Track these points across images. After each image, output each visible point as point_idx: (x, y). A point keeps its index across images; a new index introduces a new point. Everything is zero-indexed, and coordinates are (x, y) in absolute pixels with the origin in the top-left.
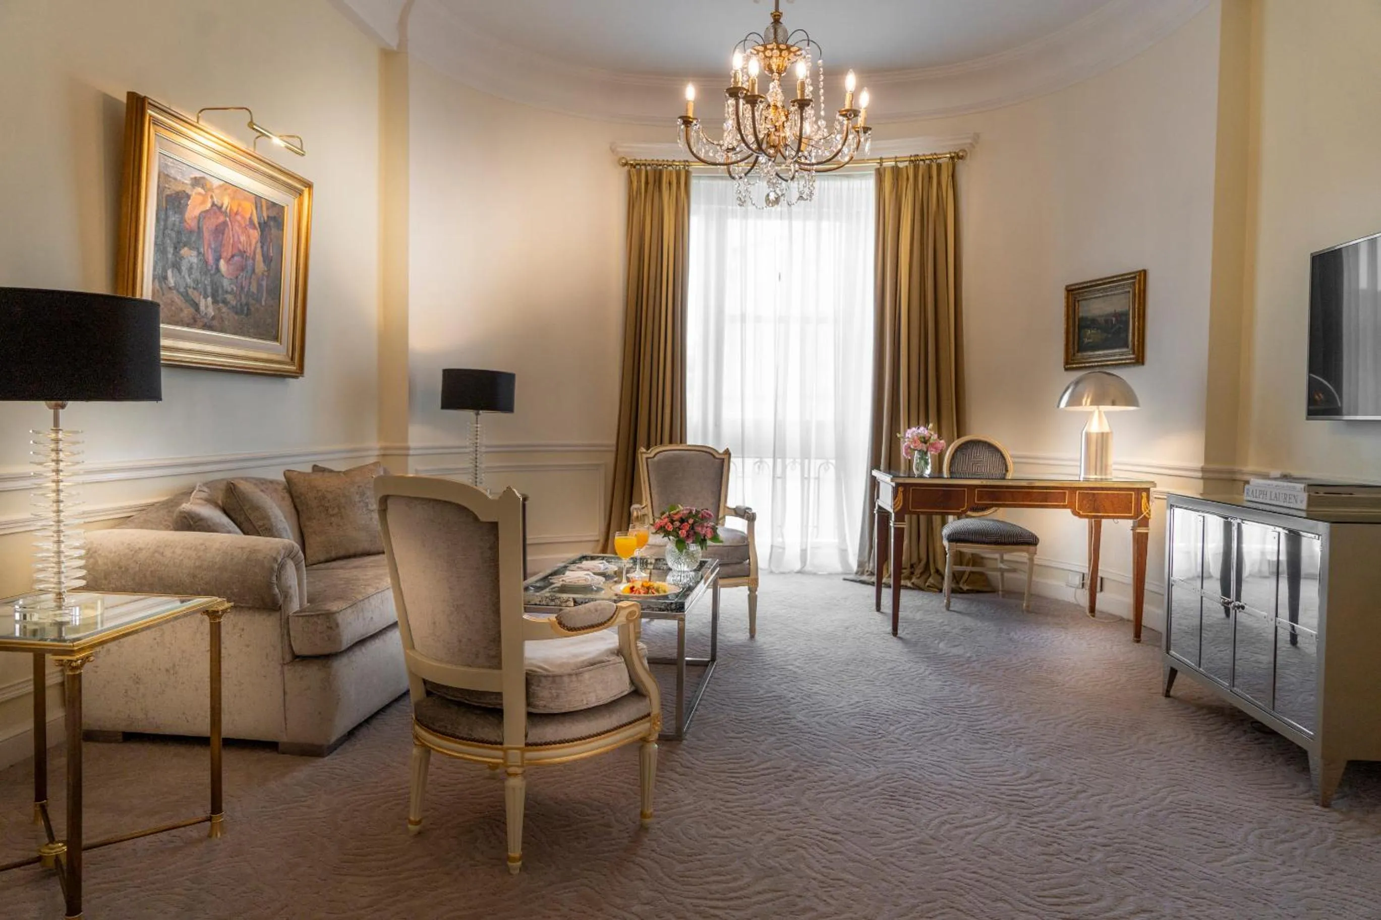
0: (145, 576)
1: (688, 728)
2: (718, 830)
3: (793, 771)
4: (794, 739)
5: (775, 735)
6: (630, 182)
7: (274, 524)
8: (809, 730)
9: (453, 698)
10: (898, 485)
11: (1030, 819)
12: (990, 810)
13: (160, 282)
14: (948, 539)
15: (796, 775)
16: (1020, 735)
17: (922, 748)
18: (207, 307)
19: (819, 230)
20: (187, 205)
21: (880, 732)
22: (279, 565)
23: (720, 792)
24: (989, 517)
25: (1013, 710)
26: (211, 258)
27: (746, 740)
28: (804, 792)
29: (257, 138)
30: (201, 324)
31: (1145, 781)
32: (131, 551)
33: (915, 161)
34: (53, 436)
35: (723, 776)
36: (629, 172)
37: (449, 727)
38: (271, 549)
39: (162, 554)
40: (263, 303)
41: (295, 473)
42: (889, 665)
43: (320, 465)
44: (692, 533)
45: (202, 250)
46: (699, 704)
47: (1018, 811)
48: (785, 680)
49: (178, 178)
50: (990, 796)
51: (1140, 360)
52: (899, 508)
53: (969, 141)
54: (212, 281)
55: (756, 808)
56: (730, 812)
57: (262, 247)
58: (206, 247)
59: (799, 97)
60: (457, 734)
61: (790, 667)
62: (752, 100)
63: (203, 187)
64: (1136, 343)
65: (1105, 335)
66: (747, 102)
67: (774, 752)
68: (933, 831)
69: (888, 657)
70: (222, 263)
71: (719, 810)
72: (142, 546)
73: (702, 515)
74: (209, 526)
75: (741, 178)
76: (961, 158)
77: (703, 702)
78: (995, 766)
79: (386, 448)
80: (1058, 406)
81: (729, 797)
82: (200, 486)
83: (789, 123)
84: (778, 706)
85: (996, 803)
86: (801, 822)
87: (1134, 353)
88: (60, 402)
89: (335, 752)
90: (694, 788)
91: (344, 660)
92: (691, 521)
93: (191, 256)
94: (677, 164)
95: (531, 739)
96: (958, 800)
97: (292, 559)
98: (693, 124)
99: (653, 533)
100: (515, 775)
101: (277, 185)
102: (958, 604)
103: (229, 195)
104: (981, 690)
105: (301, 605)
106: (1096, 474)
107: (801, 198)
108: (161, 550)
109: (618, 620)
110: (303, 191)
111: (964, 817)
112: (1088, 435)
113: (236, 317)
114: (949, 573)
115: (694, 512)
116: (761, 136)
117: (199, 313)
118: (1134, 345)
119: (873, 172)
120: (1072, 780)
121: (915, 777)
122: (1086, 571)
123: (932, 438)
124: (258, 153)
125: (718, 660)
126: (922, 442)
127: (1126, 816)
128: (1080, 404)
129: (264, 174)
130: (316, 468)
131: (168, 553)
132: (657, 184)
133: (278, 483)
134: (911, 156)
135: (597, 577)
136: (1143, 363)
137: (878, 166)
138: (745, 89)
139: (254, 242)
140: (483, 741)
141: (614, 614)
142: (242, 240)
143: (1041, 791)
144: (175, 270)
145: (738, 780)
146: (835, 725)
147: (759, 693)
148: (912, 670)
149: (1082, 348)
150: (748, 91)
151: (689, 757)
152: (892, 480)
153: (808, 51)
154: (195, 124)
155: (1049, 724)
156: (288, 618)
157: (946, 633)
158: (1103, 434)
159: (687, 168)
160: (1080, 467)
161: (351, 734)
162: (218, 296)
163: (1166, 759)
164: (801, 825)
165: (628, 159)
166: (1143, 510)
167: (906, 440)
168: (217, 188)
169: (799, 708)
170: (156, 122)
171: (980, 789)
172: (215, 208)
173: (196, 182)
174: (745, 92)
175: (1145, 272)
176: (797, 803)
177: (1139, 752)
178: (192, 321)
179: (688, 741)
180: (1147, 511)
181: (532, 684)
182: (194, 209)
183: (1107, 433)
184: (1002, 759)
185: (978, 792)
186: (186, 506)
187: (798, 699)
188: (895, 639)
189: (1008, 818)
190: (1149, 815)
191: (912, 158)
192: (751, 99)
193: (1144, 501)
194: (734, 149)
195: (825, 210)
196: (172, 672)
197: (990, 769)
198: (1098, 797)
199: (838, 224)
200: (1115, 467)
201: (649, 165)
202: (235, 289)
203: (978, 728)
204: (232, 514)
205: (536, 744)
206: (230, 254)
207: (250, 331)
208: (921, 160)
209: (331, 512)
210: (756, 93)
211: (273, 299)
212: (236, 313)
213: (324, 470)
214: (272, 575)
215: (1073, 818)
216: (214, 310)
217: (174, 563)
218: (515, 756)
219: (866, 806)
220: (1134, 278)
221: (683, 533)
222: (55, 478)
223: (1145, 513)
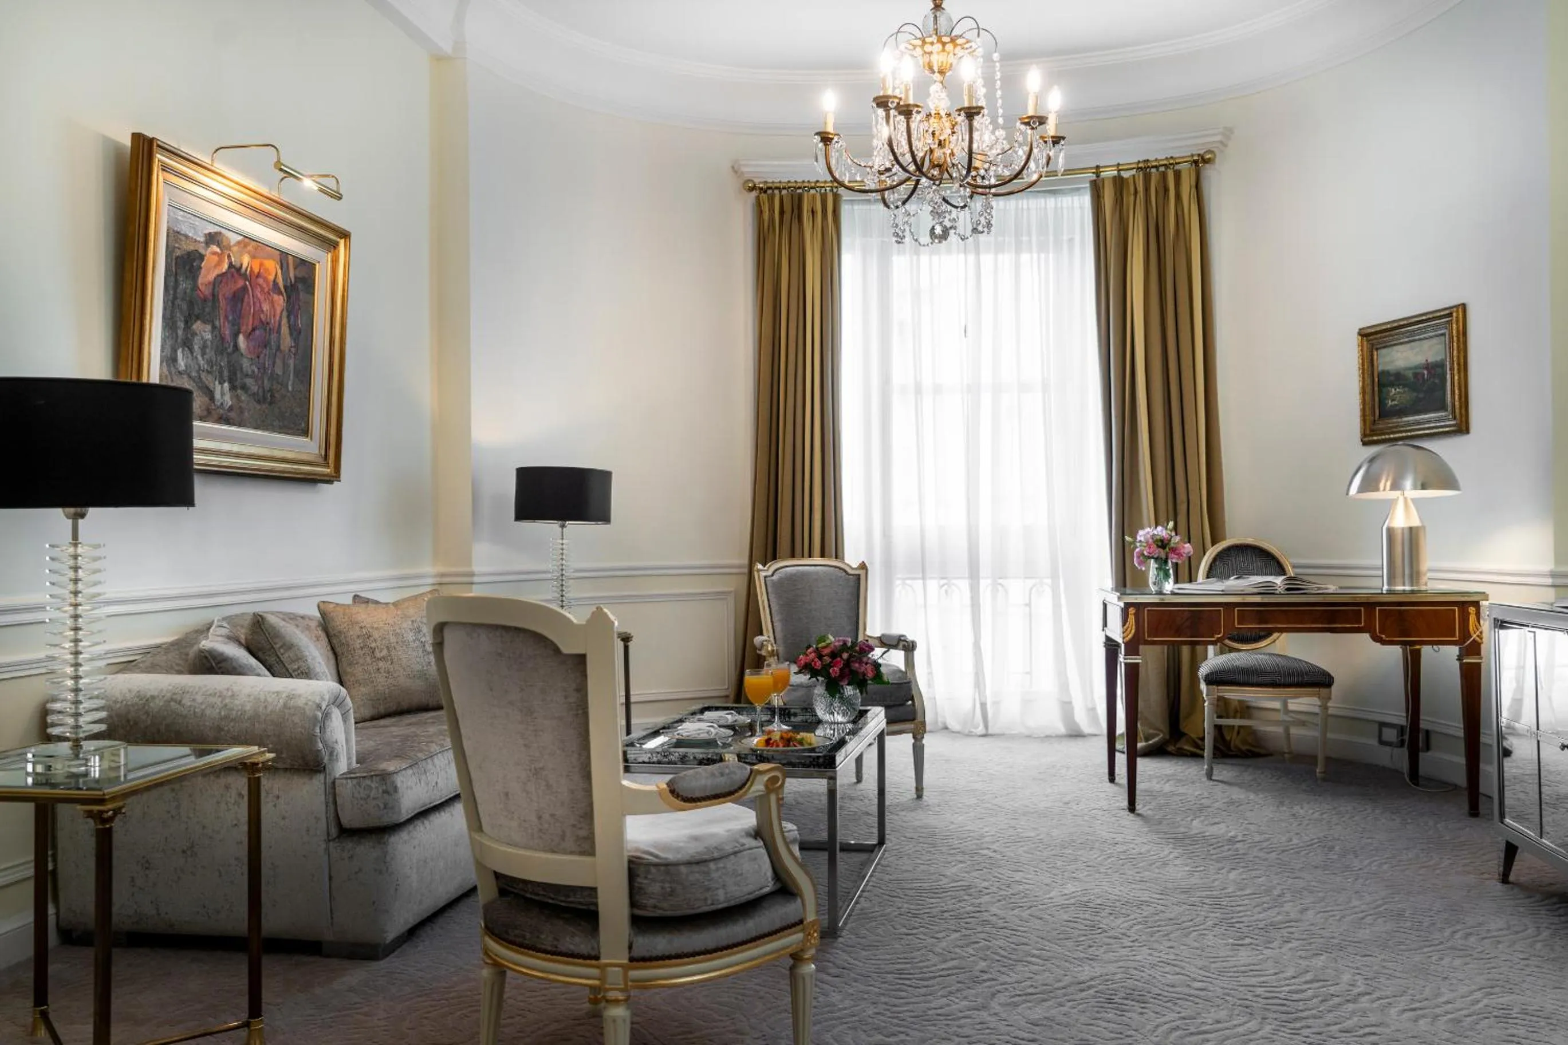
0: (159, 731)
1: (845, 923)
2: (880, 1037)
3: (982, 972)
4: (982, 936)
5: (959, 931)
6: (761, 212)
7: (312, 667)
8: (1006, 924)
9: (533, 897)
10: (1128, 605)
11: (1292, 1025)
12: (1238, 1015)
13: (168, 366)
14: (1205, 681)
15: (986, 977)
16: (1290, 930)
17: (1156, 946)
18: (223, 394)
19: (1017, 266)
20: (201, 268)
21: (1101, 926)
22: (323, 714)
23: (883, 994)
24: (1268, 650)
25: (1285, 899)
26: (227, 332)
27: (921, 936)
28: (993, 995)
29: (282, 179)
30: (216, 417)
31: (1455, 982)
32: (141, 699)
33: (1144, 168)
34: (71, 550)
35: (890, 977)
36: (758, 198)
37: (528, 935)
38: (313, 693)
39: (180, 703)
40: (290, 388)
41: (331, 606)
42: (1120, 848)
43: (363, 595)
44: (847, 670)
45: (217, 323)
46: (859, 897)
47: (1275, 1016)
48: (977, 867)
49: (190, 235)
50: (1239, 999)
51: (1462, 428)
52: (1130, 636)
53: (1219, 138)
54: (229, 362)
55: (930, 1012)
56: (897, 1017)
57: (288, 317)
58: (222, 320)
59: (966, 105)
60: (539, 946)
61: (985, 852)
62: (907, 111)
63: (218, 245)
64: (1457, 404)
65: (1415, 394)
66: (900, 113)
67: (958, 950)
68: (1159, 1038)
69: (1119, 838)
70: (241, 338)
71: (883, 1015)
72: (156, 694)
73: (861, 648)
74: (234, 668)
75: (897, 207)
76: (1206, 161)
77: (865, 894)
78: (1249, 965)
79: (443, 575)
80: (1347, 494)
81: (897, 1002)
82: (219, 621)
83: (955, 137)
84: (966, 897)
85: (1247, 1007)
86: (988, 1028)
87: (1455, 418)
88: (79, 510)
89: (392, 955)
90: (851, 991)
91: (404, 835)
92: (845, 656)
93: (205, 332)
94: (822, 185)
95: (637, 952)
96: (1197, 1003)
97: (338, 707)
98: (834, 141)
99: (795, 673)
100: (616, 1002)
101: (307, 237)
102: (1224, 772)
103: (249, 252)
104: (1244, 876)
105: (349, 764)
106: (1404, 585)
107: (975, 230)
108: (178, 697)
109: (753, 789)
110: (338, 242)
111: (1203, 1023)
112: (1391, 532)
113: (258, 407)
114: (1209, 728)
115: (849, 644)
116: (920, 155)
117: (214, 402)
118: (1454, 406)
119: (1088, 185)
120: (1354, 980)
121: (1142, 977)
122: (1403, 721)
123: (1173, 541)
124: (285, 199)
125: (888, 845)
126: (1158, 546)
127: (1422, 1022)
128: (1377, 489)
129: (291, 224)
130: (356, 598)
131: (187, 702)
132: (796, 211)
133: (310, 619)
134: (1139, 162)
135: (722, 729)
136: (1467, 431)
137: (1094, 177)
138: (895, 97)
139: (278, 312)
140: (572, 955)
141: (748, 780)
142: (265, 309)
143: (1310, 993)
144: (186, 349)
145: (907, 982)
146: (1041, 919)
147: (940, 883)
148: (1152, 853)
149: (1385, 413)
150: (900, 99)
151: (846, 957)
152: (1119, 599)
153: (979, 44)
154: (209, 167)
155: (1334, 916)
156: (334, 783)
157: (1202, 808)
158: (1411, 528)
159: (835, 190)
160: (1383, 576)
161: (412, 933)
162: (236, 380)
163: (1488, 956)
164: (988, 1031)
165: (757, 181)
166: (1472, 632)
167: (1138, 544)
168: (234, 245)
169: (994, 900)
170: (165, 168)
171: (1227, 991)
172: (233, 270)
173: (212, 238)
174: (896, 101)
175: (1464, 306)
176: (984, 1007)
177: (1453, 948)
178: (205, 413)
179: (846, 937)
180: (1478, 633)
181: (638, 876)
182: (209, 271)
183: (1417, 528)
184: (1261, 957)
185: (1224, 994)
186: (206, 644)
187: (995, 889)
188: (1131, 816)
189: (1261, 1023)
190: (1451, 1020)
191: (1140, 165)
192: (905, 109)
193: (1472, 618)
194: (888, 170)
195: (1025, 238)
196: (189, 853)
197: (1243, 969)
198: (1386, 1000)
199: (1043, 256)
200: (1430, 575)
201: (784, 188)
202: (256, 370)
203: (1234, 920)
204: (260, 654)
205: (644, 959)
206: (250, 328)
207: (275, 424)
208: (1153, 167)
209: (378, 654)
210: (911, 102)
211: (302, 382)
212: (259, 402)
213: (367, 601)
214: (315, 726)
215: (1348, 1024)
216: (231, 399)
217: (195, 712)
218: (615, 975)
219: (1075, 1011)
220: (1450, 315)
221: (835, 671)
222: (73, 601)
223: (1474, 636)
